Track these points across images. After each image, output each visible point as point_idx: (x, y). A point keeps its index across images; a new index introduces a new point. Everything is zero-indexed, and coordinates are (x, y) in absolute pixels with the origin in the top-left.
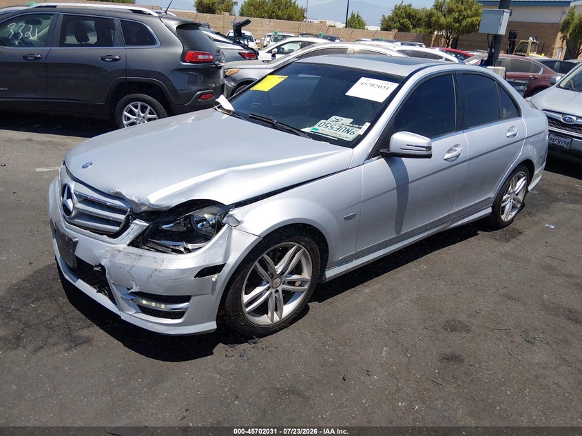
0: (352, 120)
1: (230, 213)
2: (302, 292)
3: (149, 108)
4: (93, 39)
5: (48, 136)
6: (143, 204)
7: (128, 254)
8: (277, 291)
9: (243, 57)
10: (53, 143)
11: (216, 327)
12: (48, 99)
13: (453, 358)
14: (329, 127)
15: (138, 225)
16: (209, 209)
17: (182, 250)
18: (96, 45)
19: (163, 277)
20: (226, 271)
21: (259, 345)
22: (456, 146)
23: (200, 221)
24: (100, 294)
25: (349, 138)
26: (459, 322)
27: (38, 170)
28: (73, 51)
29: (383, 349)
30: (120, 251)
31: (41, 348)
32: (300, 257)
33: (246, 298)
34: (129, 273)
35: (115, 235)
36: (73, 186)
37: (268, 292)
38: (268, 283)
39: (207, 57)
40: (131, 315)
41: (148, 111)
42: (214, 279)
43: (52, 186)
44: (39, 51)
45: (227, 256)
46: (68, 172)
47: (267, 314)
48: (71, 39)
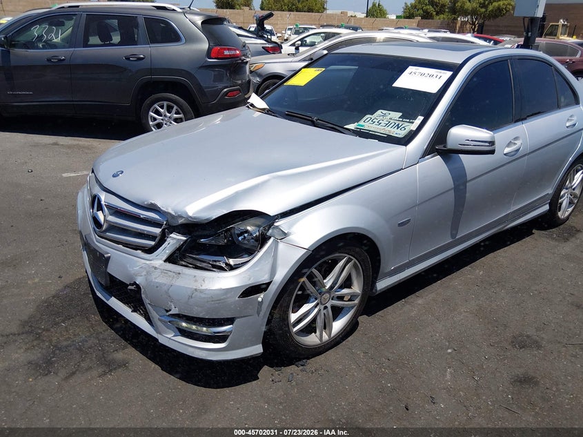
0: (401, 114)
1: (276, 224)
2: (352, 307)
3: (175, 107)
4: (116, 39)
5: (75, 140)
6: (180, 217)
7: (165, 272)
8: (326, 308)
9: (267, 51)
10: (79, 147)
11: (262, 351)
12: (73, 101)
13: (525, 381)
14: (376, 123)
15: (175, 239)
16: (252, 221)
17: (224, 266)
18: (120, 44)
19: (204, 298)
20: (273, 289)
21: (308, 367)
22: (516, 138)
23: (242, 234)
24: (135, 314)
25: (401, 133)
26: (528, 336)
27: (65, 175)
28: (97, 51)
29: (446, 371)
30: (156, 268)
31: (74, 373)
32: (350, 269)
33: (294, 317)
34: (167, 292)
35: (150, 251)
36: (104, 197)
37: (316, 310)
38: (316, 299)
39: (233, 52)
40: (170, 339)
41: (174, 111)
42: (260, 299)
43: (80, 194)
44: (62, 53)
45: (273, 272)
46: (98, 181)
47: (315, 333)
48: (95, 40)
